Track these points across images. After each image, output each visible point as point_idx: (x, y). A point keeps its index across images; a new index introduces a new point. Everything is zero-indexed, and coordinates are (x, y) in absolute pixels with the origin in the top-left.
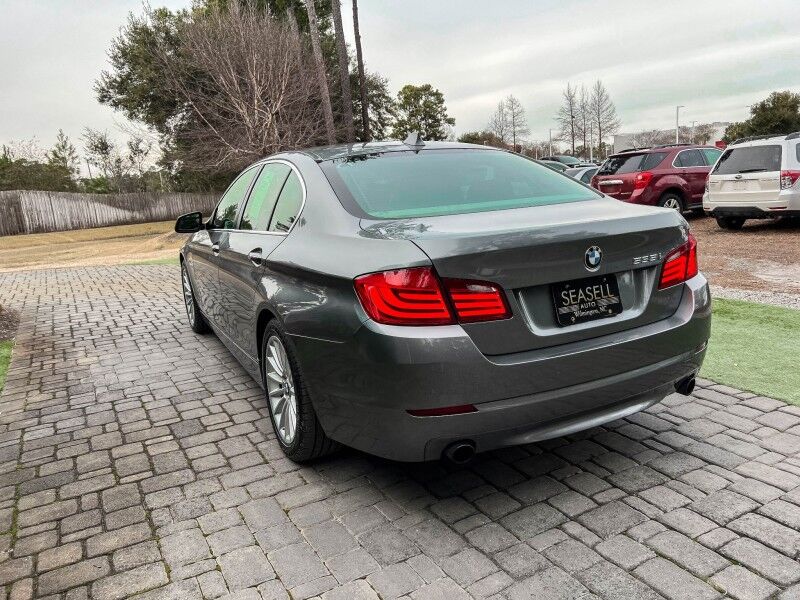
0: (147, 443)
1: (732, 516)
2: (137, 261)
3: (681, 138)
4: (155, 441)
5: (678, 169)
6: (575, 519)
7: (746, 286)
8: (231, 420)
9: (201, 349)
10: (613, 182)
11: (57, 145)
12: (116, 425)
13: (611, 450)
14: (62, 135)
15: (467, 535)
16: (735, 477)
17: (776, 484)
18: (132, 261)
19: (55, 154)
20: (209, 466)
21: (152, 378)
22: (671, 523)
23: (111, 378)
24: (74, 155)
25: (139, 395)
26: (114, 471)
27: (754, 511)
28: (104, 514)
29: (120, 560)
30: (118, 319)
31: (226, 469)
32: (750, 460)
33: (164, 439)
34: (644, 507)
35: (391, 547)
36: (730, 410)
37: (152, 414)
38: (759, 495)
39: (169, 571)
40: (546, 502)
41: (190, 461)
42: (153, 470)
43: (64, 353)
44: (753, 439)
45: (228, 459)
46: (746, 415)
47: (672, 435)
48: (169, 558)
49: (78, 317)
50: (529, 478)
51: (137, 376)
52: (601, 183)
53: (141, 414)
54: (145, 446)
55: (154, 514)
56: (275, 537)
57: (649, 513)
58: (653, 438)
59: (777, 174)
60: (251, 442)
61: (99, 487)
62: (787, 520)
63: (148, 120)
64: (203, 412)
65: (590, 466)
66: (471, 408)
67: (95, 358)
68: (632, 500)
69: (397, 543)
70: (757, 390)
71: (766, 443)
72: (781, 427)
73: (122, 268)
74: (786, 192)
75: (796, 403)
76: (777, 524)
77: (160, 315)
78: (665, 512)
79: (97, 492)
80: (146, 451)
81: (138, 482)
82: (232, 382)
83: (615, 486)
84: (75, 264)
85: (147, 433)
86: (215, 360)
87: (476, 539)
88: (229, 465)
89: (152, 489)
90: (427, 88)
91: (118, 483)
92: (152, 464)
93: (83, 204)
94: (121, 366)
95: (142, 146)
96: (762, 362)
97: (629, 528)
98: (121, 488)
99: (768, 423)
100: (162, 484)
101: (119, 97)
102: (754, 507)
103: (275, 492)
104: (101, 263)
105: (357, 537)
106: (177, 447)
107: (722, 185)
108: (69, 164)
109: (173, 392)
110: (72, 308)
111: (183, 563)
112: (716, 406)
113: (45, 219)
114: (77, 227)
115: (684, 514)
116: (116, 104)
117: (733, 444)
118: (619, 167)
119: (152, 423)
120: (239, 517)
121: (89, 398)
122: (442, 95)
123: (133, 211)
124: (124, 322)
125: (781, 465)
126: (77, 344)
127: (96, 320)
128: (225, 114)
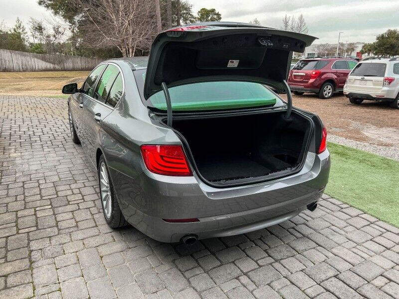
0: (37, 209)
1: (324, 279)
2: (52, 95)
3: (340, 49)
4: (41, 208)
5: (334, 70)
6: (246, 274)
7: (357, 139)
8: (83, 199)
9: (76, 153)
10: (300, 74)
11: (16, 26)
12: (23, 196)
13: (272, 234)
14: (18, 20)
15: (190, 280)
16: (330, 255)
17: (349, 261)
18: (49, 95)
19: (15, 30)
20: (67, 226)
21: (47, 169)
22: (293, 281)
23: (26, 167)
24: (25, 32)
25: (38, 179)
26: (17, 226)
27: (336, 276)
28: (7, 251)
29: (11, 280)
30: (36, 131)
31: (76, 229)
32: (339, 245)
33: (46, 207)
34: (281, 269)
35: (151, 283)
36: (335, 214)
37: (43, 191)
38: (340, 267)
39: (34, 289)
40: (233, 262)
41: (57, 222)
42: (37, 226)
43: (4, 149)
44: (343, 232)
45: (77, 222)
46: (342, 218)
47: (304, 227)
48: (36, 281)
49: (15, 127)
50: (227, 247)
51: (39, 167)
52: (294, 74)
53: (37, 191)
54: (35, 211)
55: (33, 253)
56: (93, 273)
57: (283, 273)
58: (293, 228)
59: (382, 79)
60: (91, 213)
61: (7, 235)
62: (351, 284)
63: (64, 17)
64: (69, 192)
65: (259, 243)
66: (197, 220)
67: (20, 154)
68: (277, 265)
69: (154, 281)
70: (351, 203)
71: (349, 236)
72: (358, 226)
73: (44, 98)
74: (386, 88)
75: (368, 213)
76: (345, 286)
77: (58, 130)
78: (292, 273)
79: (6, 237)
80: (35, 214)
81: (28, 233)
82: (88, 175)
83: (269, 256)
84: (20, 94)
85: (38, 203)
86: (81, 160)
87: (194, 282)
88: (77, 226)
89: (35, 237)
90: (213, 10)
91: (18, 233)
92: (37, 223)
93: (28, 58)
94: (32, 160)
95: (60, 30)
96: (356, 186)
97: (272, 282)
98: (18, 236)
99: (353, 224)
100: (40, 235)
101: (50, 2)
102: (336, 274)
103: (97, 244)
104: (33, 94)
105: (135, 275)
106: (52, 213)
107: (354, 82)
108: (22, 36)
109: (56, 178)
110: (13, 121)
111: (42, 285)
112: (328, 211)
113: (8, 65)
114: (24, 71)
115: (301, 276)
116: (47, 6)
117: (333, 235)
118: (304, 66)
119: (42, 197)
120: (76, 259)
121: (12, 178)
122: (220, 15)
123: (55, 64)
124: (38, 132)
125: (355, 250)
126: (12, 144)
127: (24, 130)
128: (104, 18)
